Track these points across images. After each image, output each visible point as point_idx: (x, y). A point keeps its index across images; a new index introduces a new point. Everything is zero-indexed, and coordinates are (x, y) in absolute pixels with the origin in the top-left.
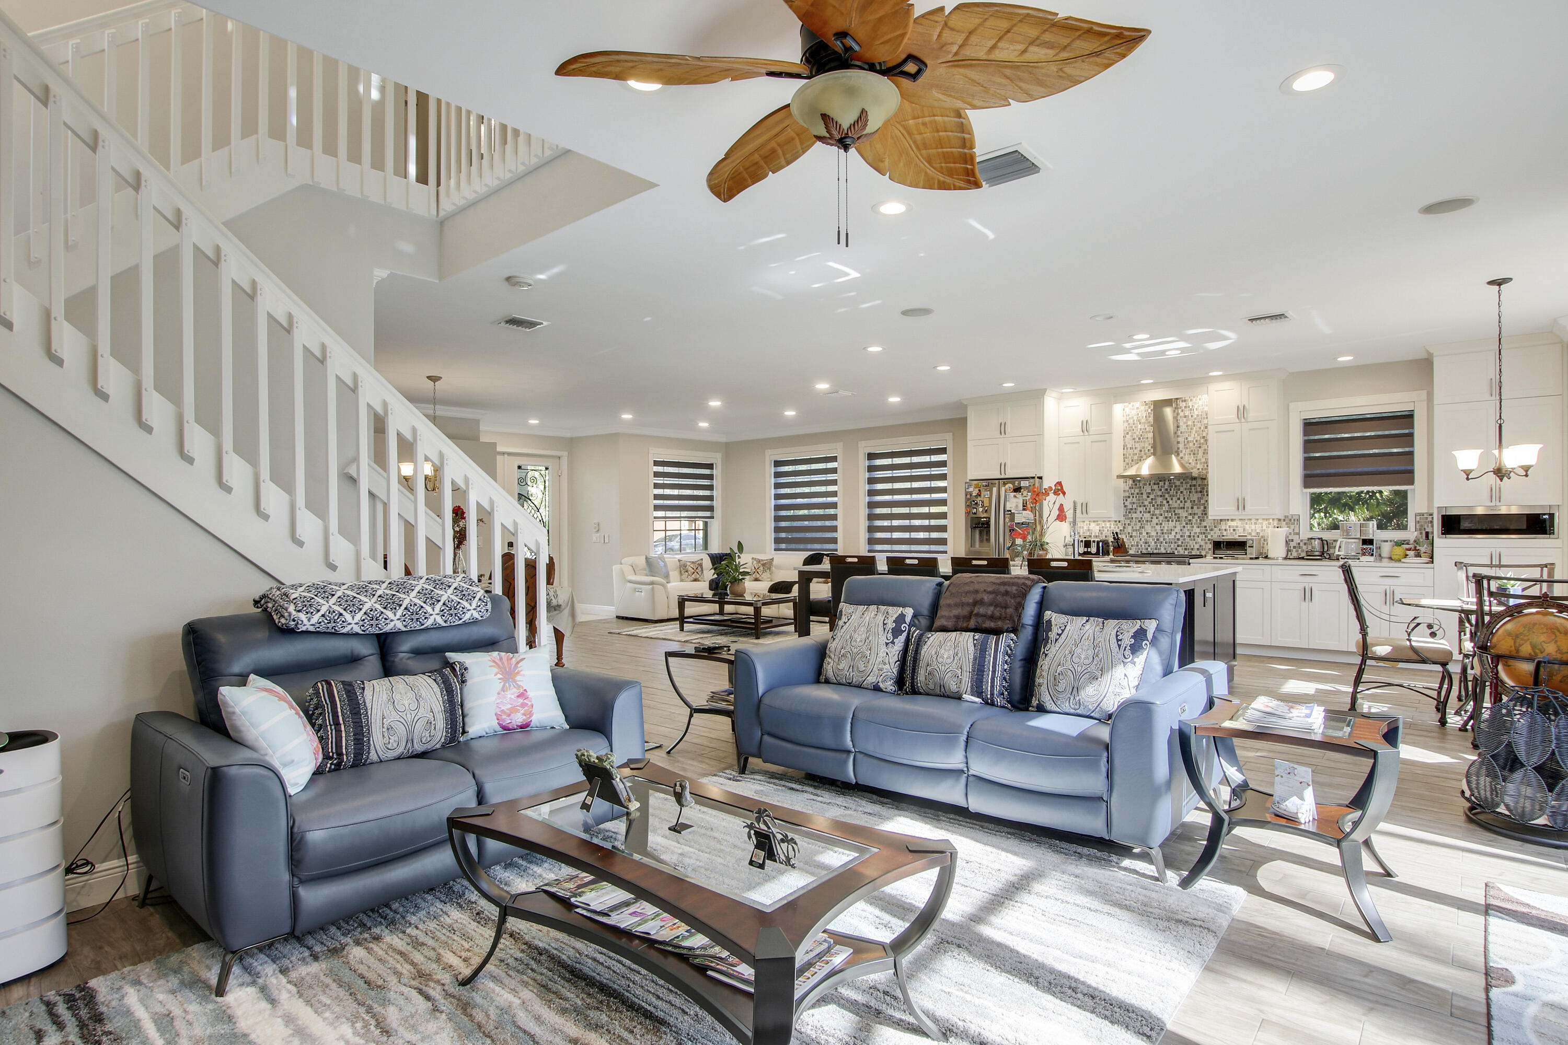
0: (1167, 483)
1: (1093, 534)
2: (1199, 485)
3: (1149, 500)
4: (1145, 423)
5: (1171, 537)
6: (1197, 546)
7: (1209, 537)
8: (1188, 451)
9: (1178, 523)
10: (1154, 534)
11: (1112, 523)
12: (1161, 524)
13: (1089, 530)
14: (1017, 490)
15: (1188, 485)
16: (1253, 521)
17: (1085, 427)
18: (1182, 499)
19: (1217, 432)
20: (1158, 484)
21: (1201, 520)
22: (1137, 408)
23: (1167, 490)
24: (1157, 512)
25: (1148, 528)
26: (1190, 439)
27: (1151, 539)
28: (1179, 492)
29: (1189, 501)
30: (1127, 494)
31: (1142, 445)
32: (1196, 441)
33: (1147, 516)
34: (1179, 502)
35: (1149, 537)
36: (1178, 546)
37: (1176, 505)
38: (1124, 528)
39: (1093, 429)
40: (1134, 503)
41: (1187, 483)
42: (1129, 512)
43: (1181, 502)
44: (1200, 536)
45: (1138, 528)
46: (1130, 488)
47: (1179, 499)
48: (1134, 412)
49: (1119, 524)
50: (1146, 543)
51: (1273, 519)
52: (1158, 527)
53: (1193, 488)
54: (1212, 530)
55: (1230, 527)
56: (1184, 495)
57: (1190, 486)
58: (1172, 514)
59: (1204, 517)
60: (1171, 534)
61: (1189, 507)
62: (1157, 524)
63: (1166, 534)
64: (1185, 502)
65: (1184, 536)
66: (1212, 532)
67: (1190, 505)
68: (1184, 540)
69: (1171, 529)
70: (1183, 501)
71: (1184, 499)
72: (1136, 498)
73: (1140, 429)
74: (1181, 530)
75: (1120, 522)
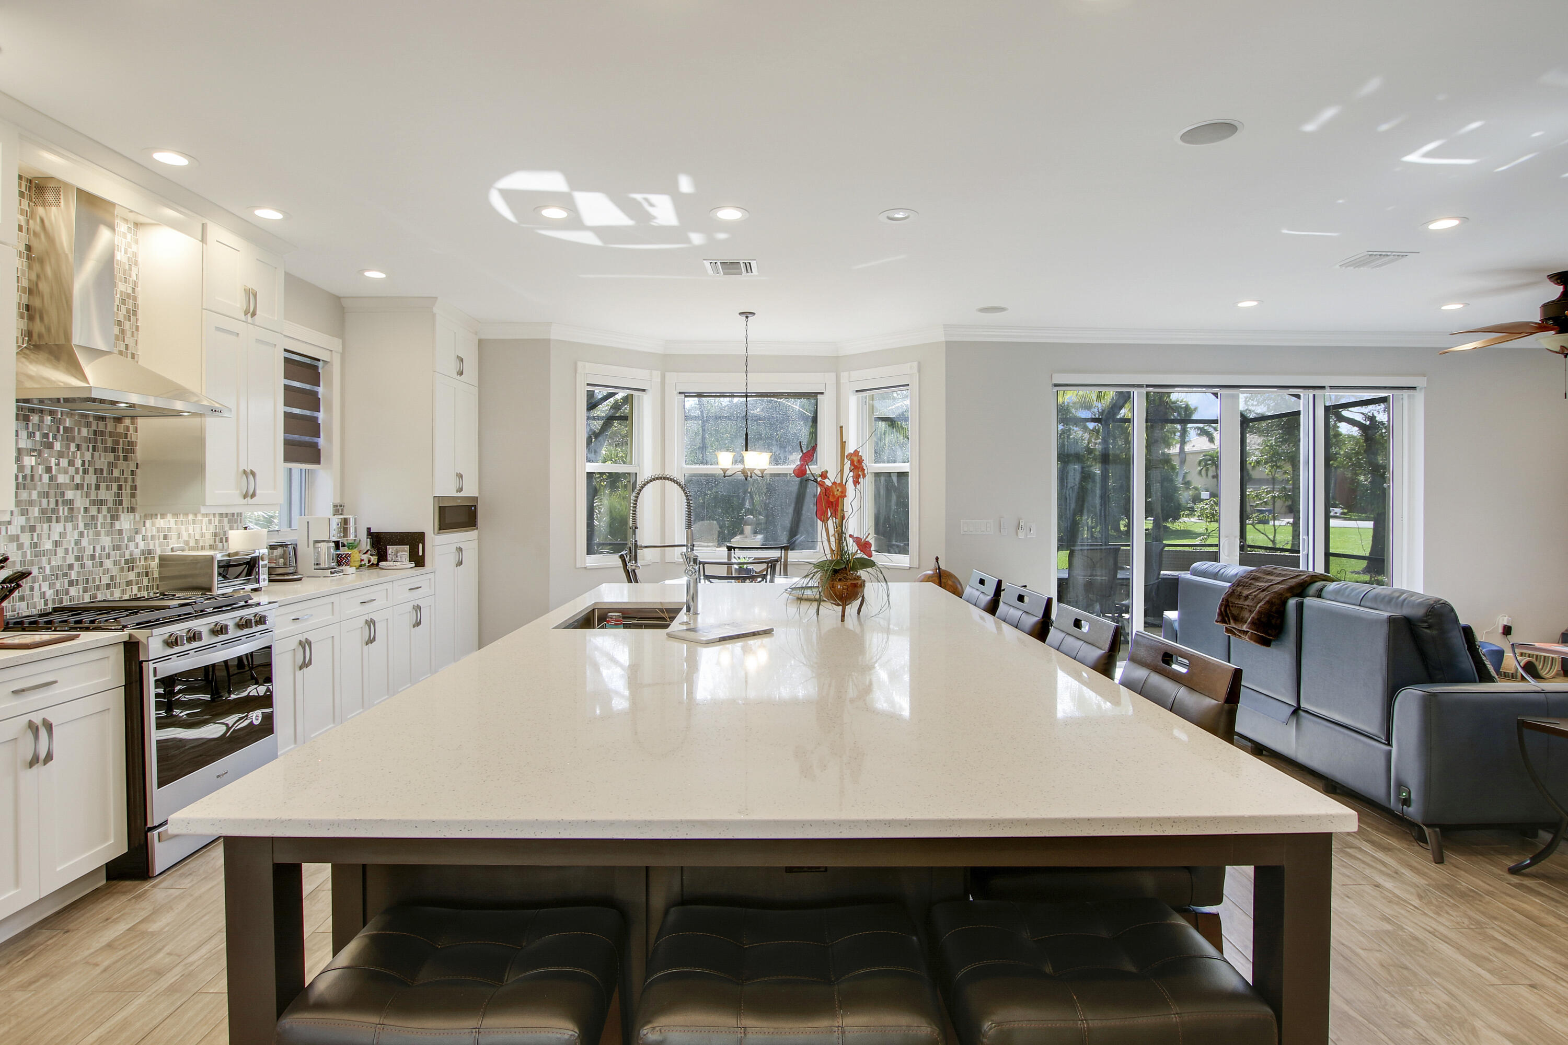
2: (111, 434)
5: (56, 561)
6: (106, 580)
9: (69, 526)
12: (33, 529)
18: (78, 463)
21: (113, 518)
28: (73, 447)
29: (91, 470)
34: (72, 470)
36: (71, 583)
41: (88, 425)
43: (77, 471)
44: (112, 553)
53: (99, 438)
54: (131, 539)
55: (158, 530)
56: (82, 455)
57: (95, 432)
58: (57, 501)
59: (117, 510)
60: (56, 555)
61: (91, 484)
62: (23, 529)
63: (44, 556)
64: (85, 472)
65: (83, 555)
66: (132, 545)
67: (94, 482)
68: (83, 566)
69: (56, 541)
70: (81, 469)
71: (83, 463)
74: (77, 542)
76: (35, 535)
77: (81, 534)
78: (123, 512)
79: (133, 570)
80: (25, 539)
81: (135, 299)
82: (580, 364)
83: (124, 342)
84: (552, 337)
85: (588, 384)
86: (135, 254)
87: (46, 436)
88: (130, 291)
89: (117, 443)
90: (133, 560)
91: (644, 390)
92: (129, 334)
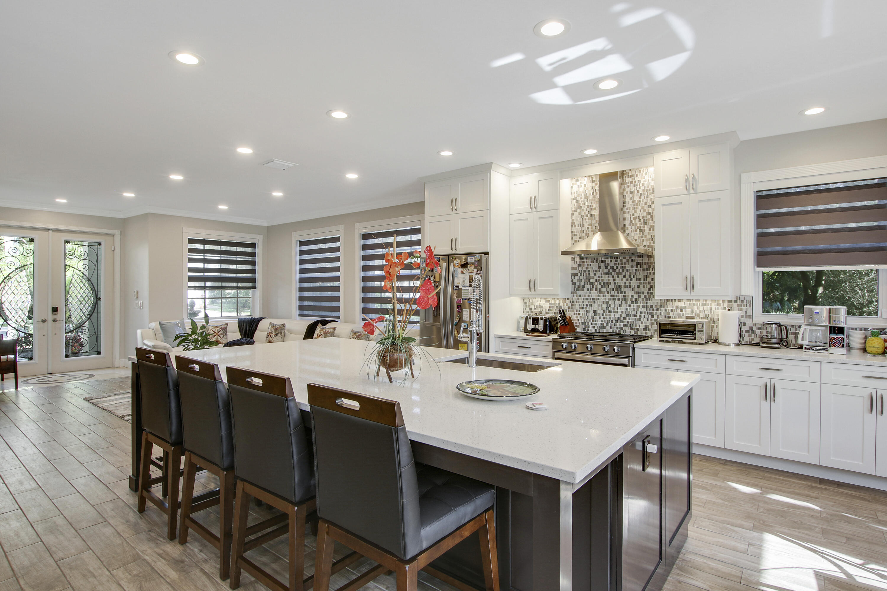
0: (613, 260)
1: (544, 310)
2: (645, 263)
3: (596, 277)
4: (592, 200)
5: (618, 315)
6: (643, 326)
7: (656, 317)
8: (634, 228)
9: (624, 302)
10: (600, 312)
11: (561, 300)
12: (607, 302)
13: (540, 306)
14: (464, 266)
15: (635, 263)
16: (701, 302)
17: (533, 203)
18: (628, 277)
19: (663, 205)
20: (605, 261)
21: (647, 300)
22: (585, 185)
23: (613, 267)
24: (604, 290)
25: (595, 306)
26: (636, 215)
27: (598, 317)
28: (625, 270)
29: (635, 279)
30: (575, 271)
31: (590, 222)
32: (643, 217)
33: (594, 293)
34: (625, 280)
35: (596, 315)
36: (624, 325)
37: (622, 283)
38: (572, 305)
39: (541, 205)
40: (581, 280)
41: (633, 259)
42: (577, 290)
43: (627, 280)
44: (647, 316)
45: (585, 306)
46: (578, 265)
47: (625, 277)
48: (582, 189)
49: (568, 302)
50: (593, 321)
51: (723, 301)
52: (604, 306)
53: (639, 266)
54: (658, 310)
55: (677, 307)
56: (630, 273)
57: (637, 263)
58: (618, 292)
59: (650, 296)
60: (617, 313)
61: (635, 285)
62: (603, 302)
63: (612, 313)
64: (631, 280)
65: (630, 315)
66: (658, 313)
67: (636, 284)
68: (631, 319)
70: (629, 279)
71: (630, 277)
72: (584, 275)
73: (588, 206)
74: (627, 309)
75: (568, 299)
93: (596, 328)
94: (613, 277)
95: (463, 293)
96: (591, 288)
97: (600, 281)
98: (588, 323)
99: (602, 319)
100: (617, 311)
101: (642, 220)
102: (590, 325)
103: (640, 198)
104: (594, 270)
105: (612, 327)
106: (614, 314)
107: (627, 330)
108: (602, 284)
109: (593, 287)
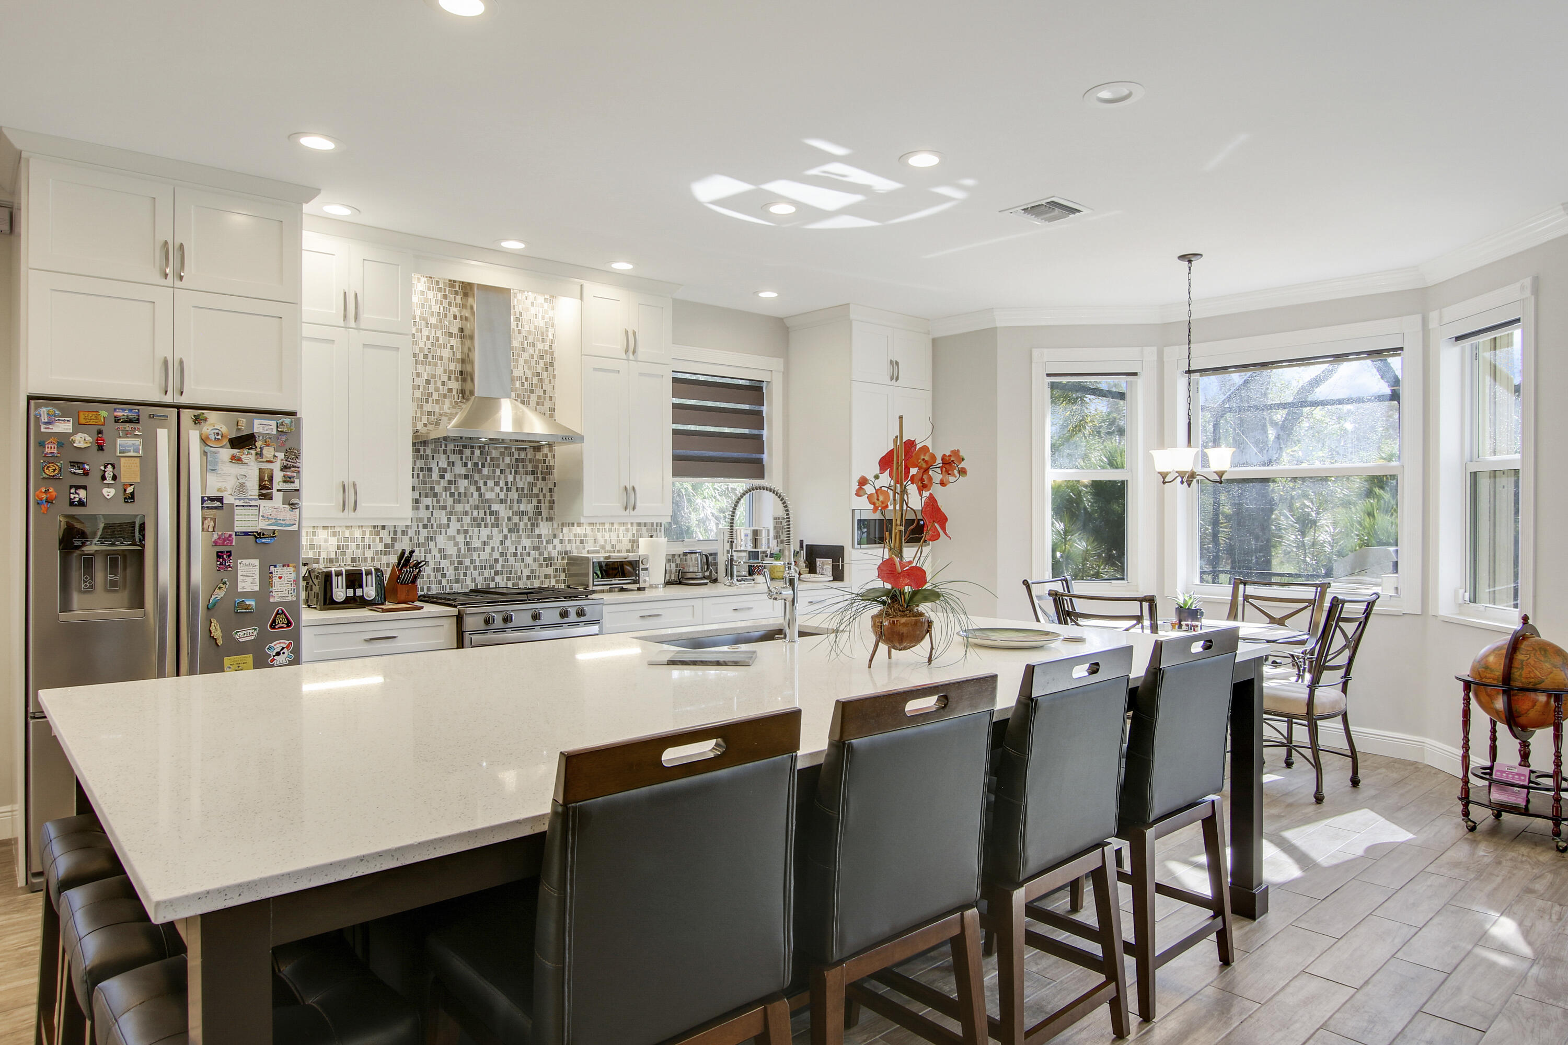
0: (477, 452)
1: (323, 555)
2: (531, 461)
3: (444, 483)
4: (436, 326)
5: (484, 556)
6: (526, 572)
9: (495, 530)
10: (452, 551)
12: (466, 532)
14: (243, 441)
16: (607, 526)
17: (352, 310)
18: (502, 484)
19: (595, 369)
20: (461, 452)
21: (533, 525)
24: (459, 508)
25: (441, 540)
27: (447, 562)
28: (498, 471)
29: (514, 489)
32: (527, 379)
33: (442, 516)
34: (497, 489)
35: (445, 557)
36: (496, 573)
37: (491, 496)
39: (366, 315)
41: (511, 454)
43: (501, 489)
44: (532, 552)
45: (422, 540)
47: (497, 484)
49: (383, 534)
51: (632, 524)
53: (521, 465)
54: (549, 542)
55: (575, 536)
56: (506, 478)
57: (517, 460)
58: (485, 512)
59: (537, 519)
60: (484, 551)
61: (513, 499)
62: (458, 532)
63: (475, 551)
64: (508, 490)
65: (506, 553)
66: (550, 547)
67: (516, 497)
68: (507, 561)
69: (485, 541)
70: (505, 487)
71: (506, 483)
72: (418, 477)
73: (428, 338)
74: (502, 543)
75: (383, 527)
76: (468, 536)
77: (506, 537)
78: (542, 521)
79: (551, 566)
80: (460, 539)
81: (552, 353)
82: (1036, 352)
83: (542, 388)
84: (998, 324)
85: (1048, 375)
86: (552, 319)
87: (476, 464)
88: (547, 348)
89: (537, 467)
90: (551, 559)
91: (1135, 374)
92: (546, 382)
93: (444, 583)
94: (476, 482)
95: (236, 518)
96: (435, 503)
97: (453, 491)
98: (429, 576)
99: (456, 565)
100: (484, 548)
101: (526, 383)
102: (432, 578)
103: (522, 343)
104: (439, 468)
105: (475, 578)
106: (479, 554)
107: (500, 582)
108: (456, 496)
109: (438, 502)
